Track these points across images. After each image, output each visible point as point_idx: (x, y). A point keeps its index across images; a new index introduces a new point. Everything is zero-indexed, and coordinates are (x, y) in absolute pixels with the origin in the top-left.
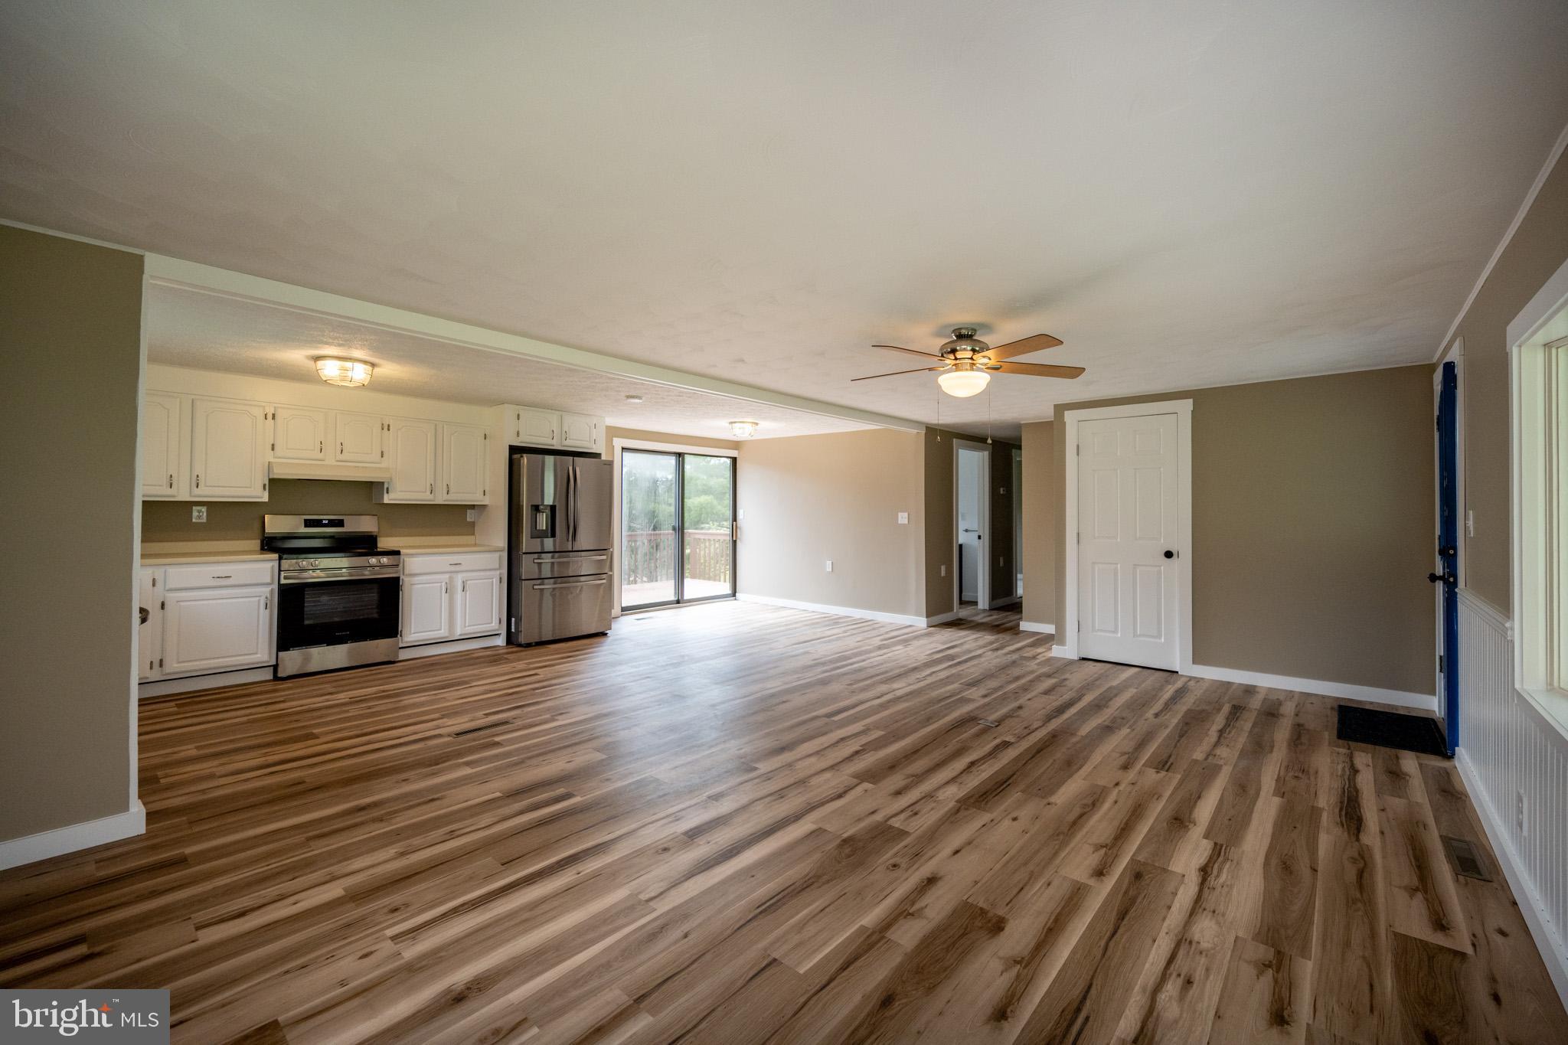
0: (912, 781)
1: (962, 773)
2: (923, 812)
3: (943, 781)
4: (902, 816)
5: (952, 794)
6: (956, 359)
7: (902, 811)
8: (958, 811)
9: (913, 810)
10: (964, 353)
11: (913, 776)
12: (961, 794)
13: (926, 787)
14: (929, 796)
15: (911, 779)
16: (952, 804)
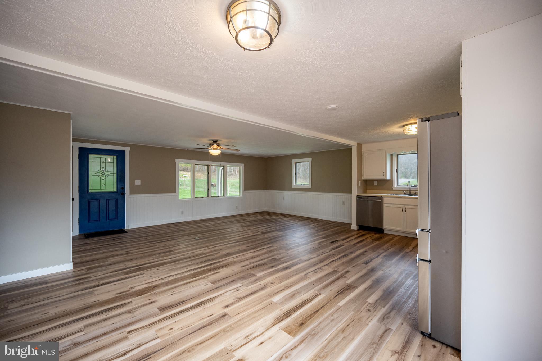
6: (213, 147)
10: (215, 145)
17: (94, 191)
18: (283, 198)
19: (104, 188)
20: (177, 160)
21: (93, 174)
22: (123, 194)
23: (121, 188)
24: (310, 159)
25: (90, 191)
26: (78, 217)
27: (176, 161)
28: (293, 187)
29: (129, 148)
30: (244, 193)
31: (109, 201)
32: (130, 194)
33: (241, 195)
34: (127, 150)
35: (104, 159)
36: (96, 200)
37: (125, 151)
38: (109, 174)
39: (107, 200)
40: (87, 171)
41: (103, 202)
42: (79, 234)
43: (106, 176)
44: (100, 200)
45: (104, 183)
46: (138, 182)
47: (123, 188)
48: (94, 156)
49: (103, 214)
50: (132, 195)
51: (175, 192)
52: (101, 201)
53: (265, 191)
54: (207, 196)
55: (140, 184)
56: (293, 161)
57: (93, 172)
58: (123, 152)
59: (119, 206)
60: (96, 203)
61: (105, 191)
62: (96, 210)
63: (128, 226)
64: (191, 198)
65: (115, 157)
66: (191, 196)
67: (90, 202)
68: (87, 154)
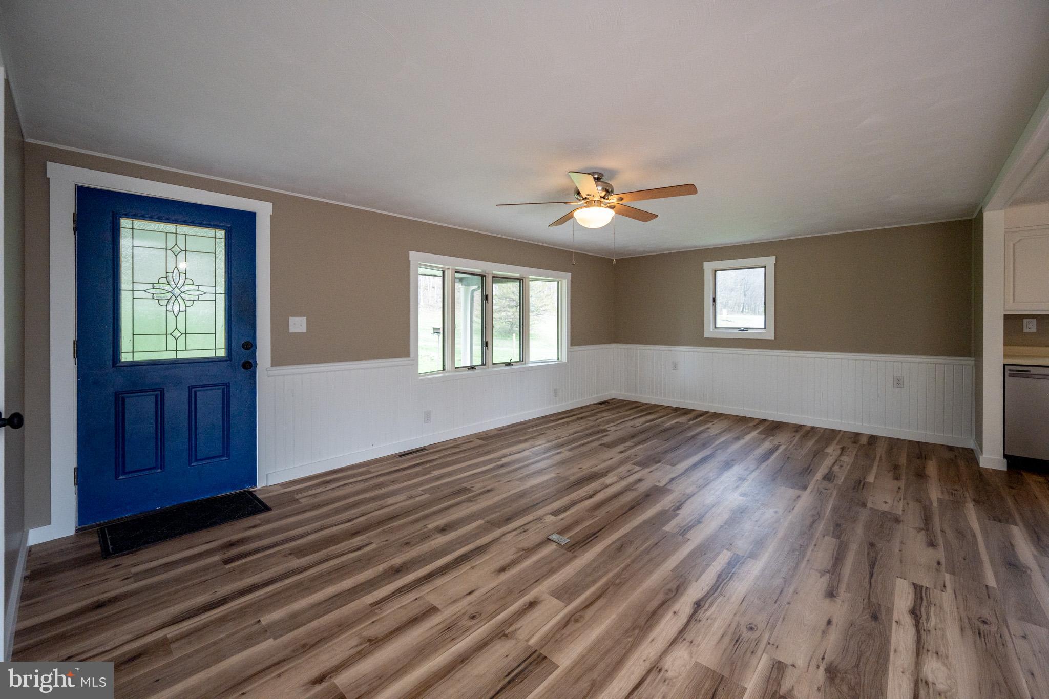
0: (632, 487)
1: (600, 491)
2: (626, 471)
3: (612, 486)
4: (636, 470)
5: (608, 480)
7: (636, 472)
8: (607, 472)
9: (630, 473)
11: (633, 490)
12: (603, 479)
13: (623, 484)
14: (622, 479)
15: (633, 488)
16: (610, 475)
17: (139, 357)
18: (675, 366)
19: (181, 345)
20: (413, 255)
21: (136, 294)
22: (250, 365)
23: (243, 346)
24: (771, 261)
25: (125, 357)
26: (73, 463)
27: (410, 259)
28: (706, 335)
29: (269, 206)
30: (570, 352)
31: (198, 394)
32: (272, 365)
33: (564, 359)
34: (264, 211)
35: (181, 239)
36: (150, 390)
37: (256, 213)
38: (197, 293)
39: (190, 388)
40: (111, 280)
41: (176, 399)
42: (77, 531)
43: (188, 303)
44: (162, 392)
45: (182, 328)
46: (298, 325)
47: (250, 346)
48: (139, 224)
49: (176, 444)
50: (278, 368)
51: (407, 354)
52: (167, 395)
53: (613, 345)
54: (481, 364)
55: (305, 330)
56: (708, 266)
57: (136, 287)
58: (250, 218)
59: (234, 408)
60: (148, 403)
61: (182, 355)
62: (149, 427)
63: (267, 475)
64: (444, 369)
65: (221, 234)
66: (444, 365)
67: (123, 399)
68: (111, 213)
